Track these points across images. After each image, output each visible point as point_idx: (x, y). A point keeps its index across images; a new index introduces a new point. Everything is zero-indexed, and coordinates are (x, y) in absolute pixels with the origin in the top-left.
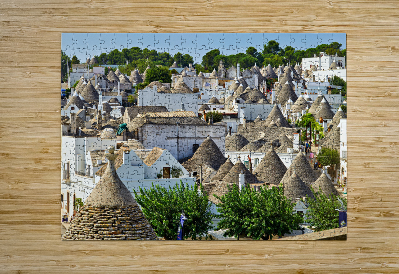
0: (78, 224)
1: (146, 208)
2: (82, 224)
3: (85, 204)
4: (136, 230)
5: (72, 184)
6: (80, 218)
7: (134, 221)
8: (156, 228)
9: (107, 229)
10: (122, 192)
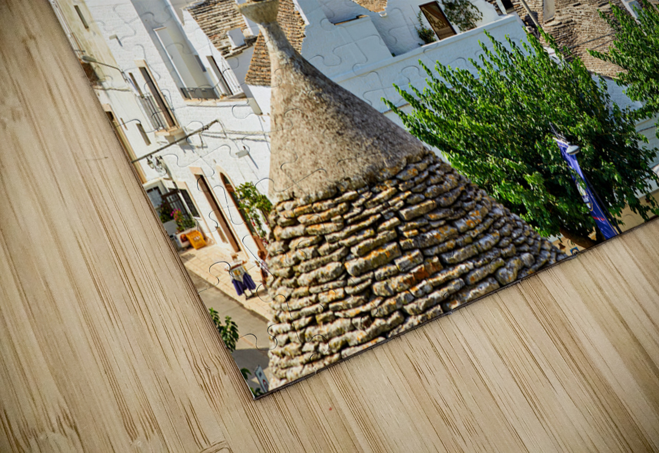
0: (296, 286)
1: (455, 151)
2: (304, 279)
3: (274, 201)
4: (476, 239)
5: (195, 140)
6: (288, 259)
7: (449, 207)
8: (522, 210)
9: (392, 268)
10: (357, 120)
